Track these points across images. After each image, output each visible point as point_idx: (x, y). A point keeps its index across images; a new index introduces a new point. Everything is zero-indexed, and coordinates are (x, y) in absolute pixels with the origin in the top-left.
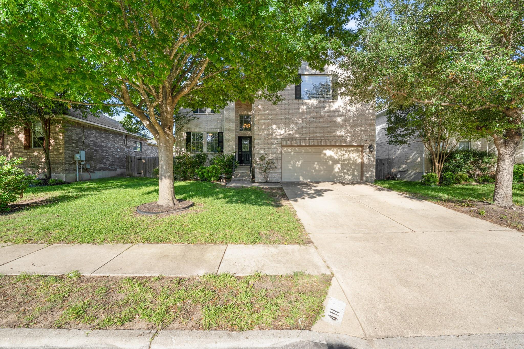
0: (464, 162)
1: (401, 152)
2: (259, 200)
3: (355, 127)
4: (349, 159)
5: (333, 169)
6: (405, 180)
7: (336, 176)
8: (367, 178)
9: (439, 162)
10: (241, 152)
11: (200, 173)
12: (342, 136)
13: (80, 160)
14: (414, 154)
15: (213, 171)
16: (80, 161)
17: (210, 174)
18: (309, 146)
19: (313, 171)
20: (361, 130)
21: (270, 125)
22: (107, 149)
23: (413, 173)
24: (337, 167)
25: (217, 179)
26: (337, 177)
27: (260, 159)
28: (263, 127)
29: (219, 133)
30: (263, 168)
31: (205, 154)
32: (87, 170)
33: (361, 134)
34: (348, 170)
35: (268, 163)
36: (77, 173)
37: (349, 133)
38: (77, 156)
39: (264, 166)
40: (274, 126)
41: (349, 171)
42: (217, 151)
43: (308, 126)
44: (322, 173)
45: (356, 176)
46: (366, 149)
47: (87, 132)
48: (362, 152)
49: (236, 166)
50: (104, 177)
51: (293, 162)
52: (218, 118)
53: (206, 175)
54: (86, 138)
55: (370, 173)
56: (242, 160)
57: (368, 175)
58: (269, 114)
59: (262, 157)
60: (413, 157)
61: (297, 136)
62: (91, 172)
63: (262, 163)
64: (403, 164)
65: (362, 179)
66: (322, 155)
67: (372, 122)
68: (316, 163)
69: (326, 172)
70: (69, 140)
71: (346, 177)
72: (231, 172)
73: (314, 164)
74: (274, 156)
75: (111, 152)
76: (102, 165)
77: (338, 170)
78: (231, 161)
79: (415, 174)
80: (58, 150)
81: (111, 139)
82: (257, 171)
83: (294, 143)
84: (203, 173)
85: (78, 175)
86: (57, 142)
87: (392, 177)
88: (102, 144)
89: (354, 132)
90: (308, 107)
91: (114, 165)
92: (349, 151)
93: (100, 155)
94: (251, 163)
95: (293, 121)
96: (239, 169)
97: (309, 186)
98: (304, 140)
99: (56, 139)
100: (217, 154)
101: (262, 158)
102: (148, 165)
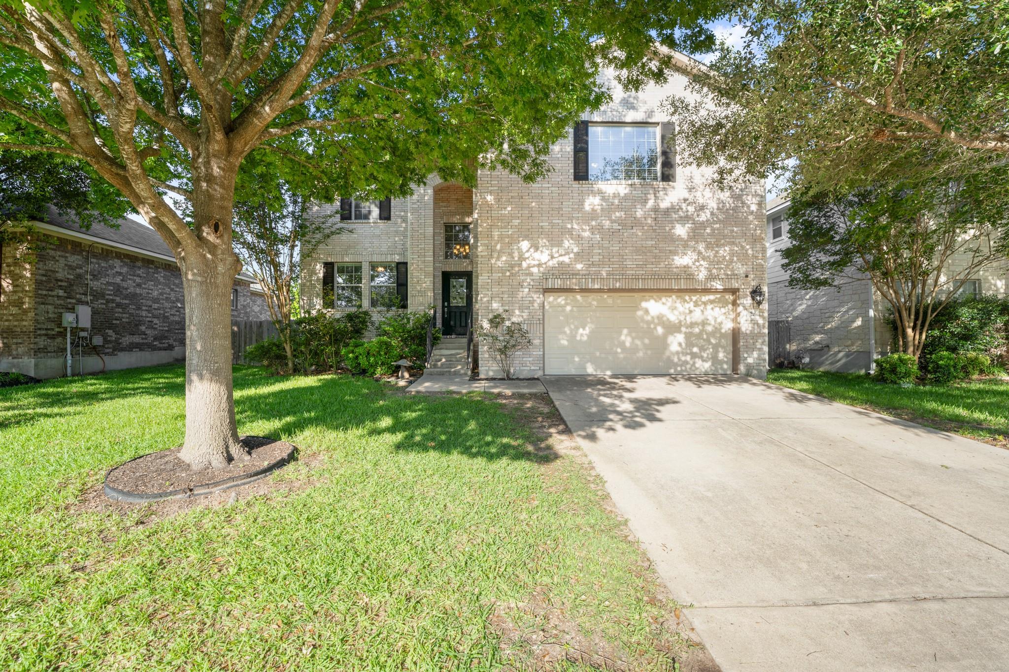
0: (981, 328)
1: (808, 306)
2: (489, 438)
3: (717, 246)
4: (704, 323)
5: (665, 345)
6: (821, 369)
7: (672, 361)
8: (749, 367)
9: (914, 328)
10: (449, 306)
11: (351, 355)
12: (687, 267)
13: (77, 328)
14: (844, 309)
15: (379, 352)
16: (75, 331)
17: (372, 359)
18: (610, 290)
19: (619, 350)
20: (732, 254)
21: (513, 241)
22: (149, 303)
23: (841, 355)
24: (676, 342)
25: (390, 371)
26: (676, 365)
27: (491, 321)
28: (498, 247)
29: (398, 264)
30: (499, 345)
31: (366, 313)
32: (95, 350)
33: (731, 261)
34: (702, 349)
35: (510, 332)
36: (69, 357)
37: (704, 259)
38: (69, 319)
39: (501, 338)
40: (525, 245)
41: (705, 350)
42: (394, 305)
43: (606, 243)
44: (641, 354)
45: (721, 362)
46: (745, 297)
47: (99, 264)
48: (734, 303)
49: (436, 339)
50: (142, 364)
51: (571, 330)
52: (396, 232)
53: (363, 361)
54: (95, 277)
55: (755, 354)
56: (451, 327)
57: (750, 360)
58: (512, 217)
59: (495, 317)
60: (843, 315)
61: (579, 266)
62: (106, 354)
63: (495, 332)
64: (817, 333)
65: (735, 369)
66: (640, 313)
67: (759, 232)
68: (625, 331)
69: (649, 352)
70: (49, 281)
71: (697, 365)
72: (425, 355)
73: (620, 334)
74: (525, 315)
75: (159, 309)
76: (137, 339)
77: (679, 349)
78: (423, 328)
79: (847, 356)
80: (19, 303)
81: (162, 280)
82: (484, 351)
83: (573, 283)
84: (357, 357)
85: (70, 362)
86: (17, 286)
87: (789, 363)
88: (138, 291)
89: (715, 256)
90: (603, 199)
91: (166, 338)
92: (705, 304)
93: (131, 315)
94: (472, 333)
95: (570, 232)
96: (443, 346)
97: (614, 388)
98: (597, 277)
99: (16, 278)
100: (393, 311)
101: (496, 321)
102: (245, 337)
